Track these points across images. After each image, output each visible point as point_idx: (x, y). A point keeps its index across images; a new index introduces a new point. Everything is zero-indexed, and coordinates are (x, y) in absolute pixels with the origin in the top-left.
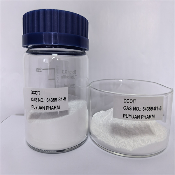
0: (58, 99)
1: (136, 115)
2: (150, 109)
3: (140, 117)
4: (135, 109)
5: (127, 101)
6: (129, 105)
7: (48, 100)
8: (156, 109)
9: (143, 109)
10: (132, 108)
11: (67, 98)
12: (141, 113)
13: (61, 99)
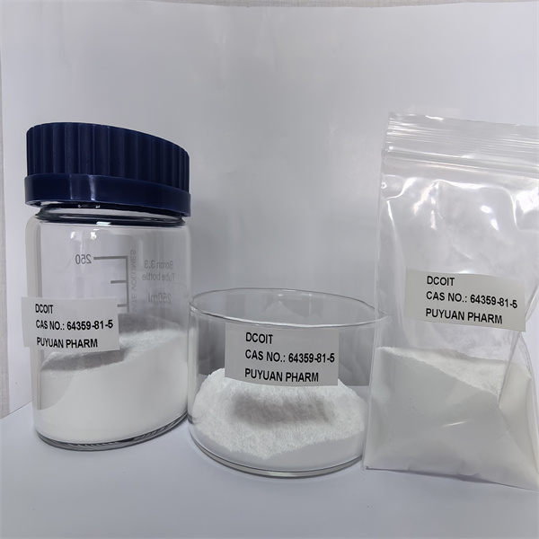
0: (93, 324)
1: (273, 373)
2: (308, 358)
3: (284, 377)
4: (271, 357)
5: (252, 337)
6: (257, 347)
7: (71, 326)
8: (322, 358)
9: (290, 357)
10: (265, 355)
11: (115, 323)
12: (284, 367)
13: (100, 325)
